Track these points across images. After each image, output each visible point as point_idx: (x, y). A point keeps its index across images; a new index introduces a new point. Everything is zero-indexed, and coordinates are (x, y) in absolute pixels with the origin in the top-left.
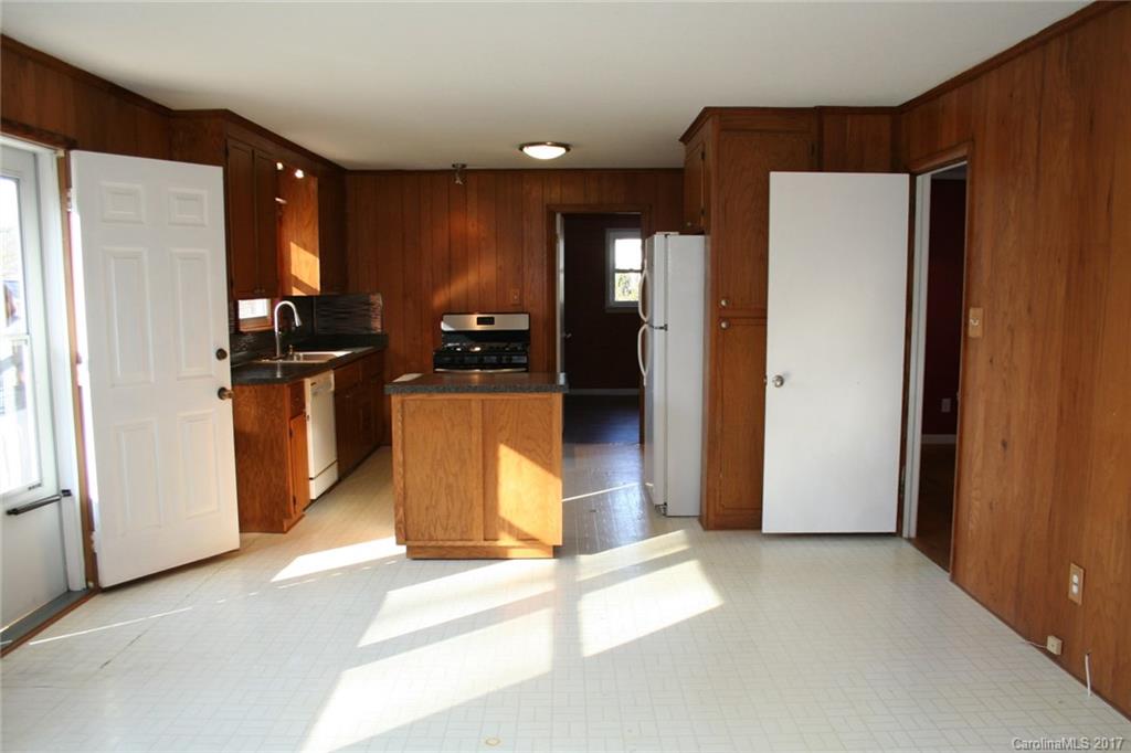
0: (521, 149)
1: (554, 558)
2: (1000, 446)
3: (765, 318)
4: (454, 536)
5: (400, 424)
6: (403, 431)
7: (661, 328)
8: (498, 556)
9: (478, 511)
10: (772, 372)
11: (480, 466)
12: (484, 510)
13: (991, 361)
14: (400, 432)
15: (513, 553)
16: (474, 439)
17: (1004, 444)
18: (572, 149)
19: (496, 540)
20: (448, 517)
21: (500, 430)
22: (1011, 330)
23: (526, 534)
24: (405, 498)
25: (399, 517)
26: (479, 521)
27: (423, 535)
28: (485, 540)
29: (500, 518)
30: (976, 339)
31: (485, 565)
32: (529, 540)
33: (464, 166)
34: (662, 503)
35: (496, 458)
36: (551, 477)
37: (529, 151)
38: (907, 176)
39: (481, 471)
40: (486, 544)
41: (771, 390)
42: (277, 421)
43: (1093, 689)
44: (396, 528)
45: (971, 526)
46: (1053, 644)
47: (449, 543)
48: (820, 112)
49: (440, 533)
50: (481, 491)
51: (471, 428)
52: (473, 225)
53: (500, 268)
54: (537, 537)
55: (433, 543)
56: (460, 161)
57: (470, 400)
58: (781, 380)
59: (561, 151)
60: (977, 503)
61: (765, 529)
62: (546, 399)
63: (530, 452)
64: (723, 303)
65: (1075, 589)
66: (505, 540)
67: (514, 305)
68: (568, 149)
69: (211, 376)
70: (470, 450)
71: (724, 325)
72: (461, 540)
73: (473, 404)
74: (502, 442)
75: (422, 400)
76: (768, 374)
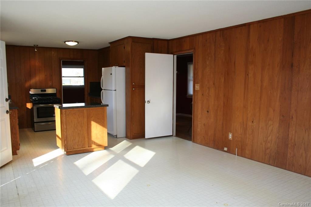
0: (65, 43)
1: (105, 150)
2: (206, 112)
3: (145, 87)
4: (80, 147)
5: (65, 117)
6: (66, 119)
7: (115, 90)
8: (91, 151)
9: (86, 139)
10: (146, 100)
11: (87, 127)
12: (88, 139)
13: (203, 95)
14: (65, 120)
15: (95, 150)
16: (85, 120)
17: (208, 112)
18: (79, 43)
19: (91, 147)
20: (78, 142)
21: (92, 117)
22: (209, 88)
23: (99, 144)
24: (67, 138)
25: (65, 144)
26: (87, 143)
27: (72, 148)
28: (89, 147)
29: (92, 141)
30: (198, 91)
31: (90, 154)
32: (99, 146)
33: (37, 45)
34: (116, 135)
35: (90, 125)
36: (104, 129)
37: (67, 43)
38: (173, 55)
39: (87, 129)
40: (89, 148)
41: (146, 104)
42: (14, 121)
43: (237, 155)
44: (64, 147)
45: (199, 130)
46: (226, 149)
47: (79, 149)
48: (154, 39)
49: (76, 147)
50: (87, 134)
51: (84, 118)
52: (37, 63)
53: (46, 75)
54: (101, 144)
55: (74, 150)
56: (36, 44)
57: (84, 110)
58: (149, 102)
59: (76, 43)
60: (200, 125)
61: (146, 137)
62: (103, 109)
63: (99, 122)
64: (134, 84)
65: (230, 137)
66: (94, 146)
67: (50, 86)
68: (78, 43)
69: (4, 107)
70: (84, 123)
71: (134, 89)
72: (82, 148)
73: (85, 111)
74: (92, 120)
75: (71, 110)
76: (145, 100)
